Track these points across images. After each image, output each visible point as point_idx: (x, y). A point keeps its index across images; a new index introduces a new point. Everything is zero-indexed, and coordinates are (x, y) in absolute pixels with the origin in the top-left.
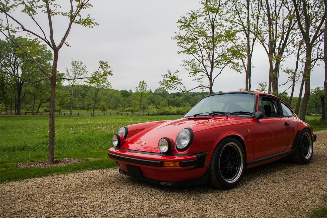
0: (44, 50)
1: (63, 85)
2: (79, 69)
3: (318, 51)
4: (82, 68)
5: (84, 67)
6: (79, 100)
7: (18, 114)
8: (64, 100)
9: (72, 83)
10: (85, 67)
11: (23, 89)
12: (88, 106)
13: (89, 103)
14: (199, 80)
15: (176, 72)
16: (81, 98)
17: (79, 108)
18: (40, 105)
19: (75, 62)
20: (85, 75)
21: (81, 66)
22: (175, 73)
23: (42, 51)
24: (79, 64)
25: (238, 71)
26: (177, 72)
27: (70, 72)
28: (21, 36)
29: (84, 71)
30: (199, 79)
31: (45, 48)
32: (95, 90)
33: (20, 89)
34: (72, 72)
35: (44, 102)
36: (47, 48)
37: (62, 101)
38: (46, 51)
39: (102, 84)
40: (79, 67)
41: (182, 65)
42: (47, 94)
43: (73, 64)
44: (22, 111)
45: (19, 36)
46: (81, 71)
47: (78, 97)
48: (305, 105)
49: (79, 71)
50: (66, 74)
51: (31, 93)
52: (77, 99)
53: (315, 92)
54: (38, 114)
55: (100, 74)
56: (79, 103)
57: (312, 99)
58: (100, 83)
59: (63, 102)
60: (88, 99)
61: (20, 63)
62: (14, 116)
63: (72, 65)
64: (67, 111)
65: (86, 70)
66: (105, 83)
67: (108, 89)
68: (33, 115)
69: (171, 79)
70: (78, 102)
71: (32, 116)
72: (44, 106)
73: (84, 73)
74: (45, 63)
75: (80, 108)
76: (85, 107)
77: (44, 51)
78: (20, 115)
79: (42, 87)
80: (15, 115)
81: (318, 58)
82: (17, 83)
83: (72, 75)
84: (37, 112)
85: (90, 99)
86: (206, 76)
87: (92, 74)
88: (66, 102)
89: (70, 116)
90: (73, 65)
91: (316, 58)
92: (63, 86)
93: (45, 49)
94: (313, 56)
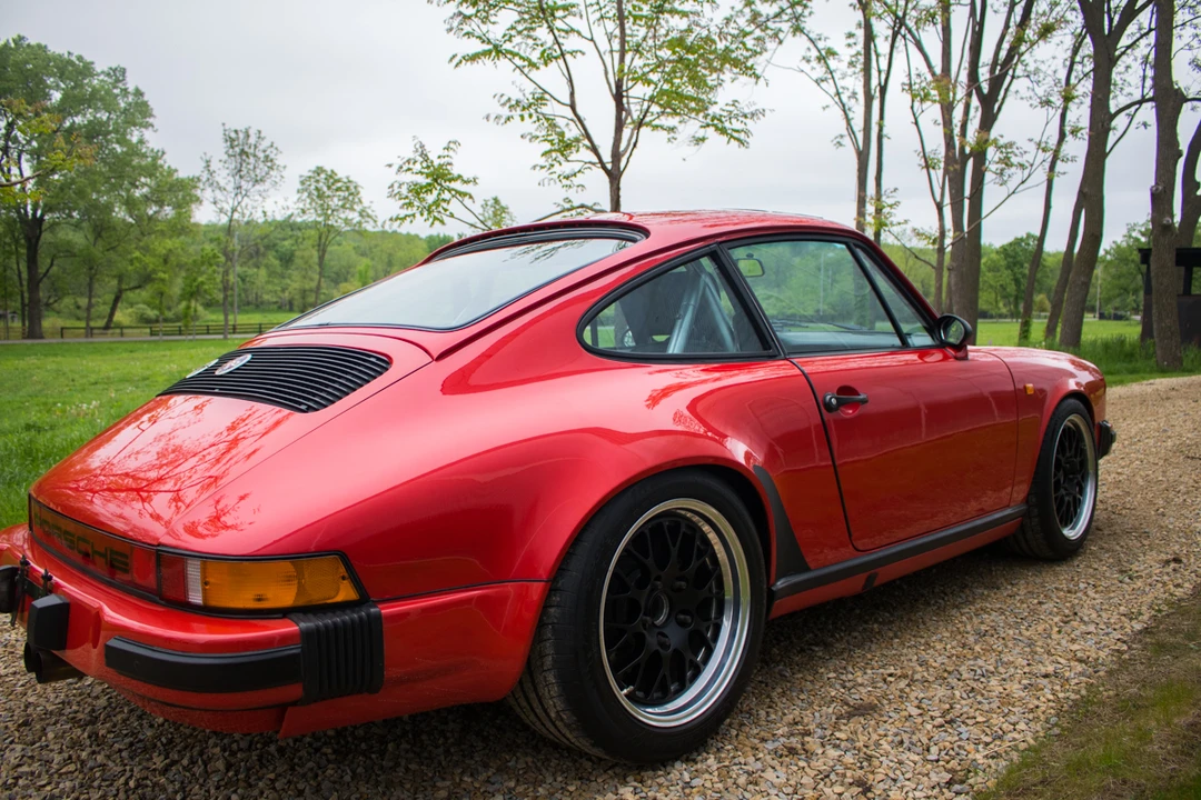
0: (115, 87)
1: (192, 220)
2: (252, 160)
3: (1144, 70)
4: (261, 155)
5: (272, 149)
6: (269, 276)
7: (33, 332)
8: (200, 279)
9: (229, 214)
10: (275, 152)
11: (46, 237)
12: (303, 298)
13: (307, 287)
14: (565, 182)
15: (447, 148)
16: (279, 270)
17: (272, 307)
18: (117, 300)
19: (236, 132)
20: (277, 180)
21: (261, 148)
22: (446, 153)
23: (108, 92)
24: (252, 140)
25: (732, 136)
26: (452, 145)
27: (218, 172)
28: (22, 34)
29: (269, 164)
30: (567, 178)
31: (120, 81)
32: (317, 237)
33: (34, 241)
34: (228, 171)
35: (132, 285)
36: (128, 79)
37: (195, 280)
38: (125, 92)
39: (343, 216)
40: (252, 151)
41: (492, 117)
42: (137, 258)
43: (227, 141)
44: (49, 322)
45: (15, 36)
46: (261, 165)
47: (267, 266)
48: (1084, 283)
49: (251, 167)
50: (204, 179)
51: (74, 255)
52: (263, 272)
53: (1143, 234)
54: (110, 331)
55: (331, 177)
56: (270, 287)
57: (1133, 261)
58: (333, 211)
59: (198, 287)
60: (303, 273)
61: (29, 142)
62: (17, 342)
63: (225, 145)
64: (214, 317)
65: (280, 161)
66: (352, 209)
67: (366, 231)
68: (92, 335)
69: (429, 180)
70: (268, 282)
71: (84, 340)
72: (137, 303)
73: (272, 173)
74: (122, 141)
75: (275, 307)
76: (296, 303)
77: (116, 91)
78: (42, 337)
79: (114, 229)
80: (24, 338)
81: (1143, 96)
82: (23, 218)
83: (226, 181)
84: (107, 327)
85: (310, 273)
86: (594, 164)
87: (301, 176)
88: (206, 287)
89: (225, 338)
90: (229, 143)
91: (1137, 96)
92: (197, 225)
93: (120, 85)
94: (1124, 92)
